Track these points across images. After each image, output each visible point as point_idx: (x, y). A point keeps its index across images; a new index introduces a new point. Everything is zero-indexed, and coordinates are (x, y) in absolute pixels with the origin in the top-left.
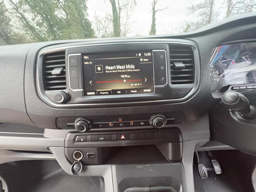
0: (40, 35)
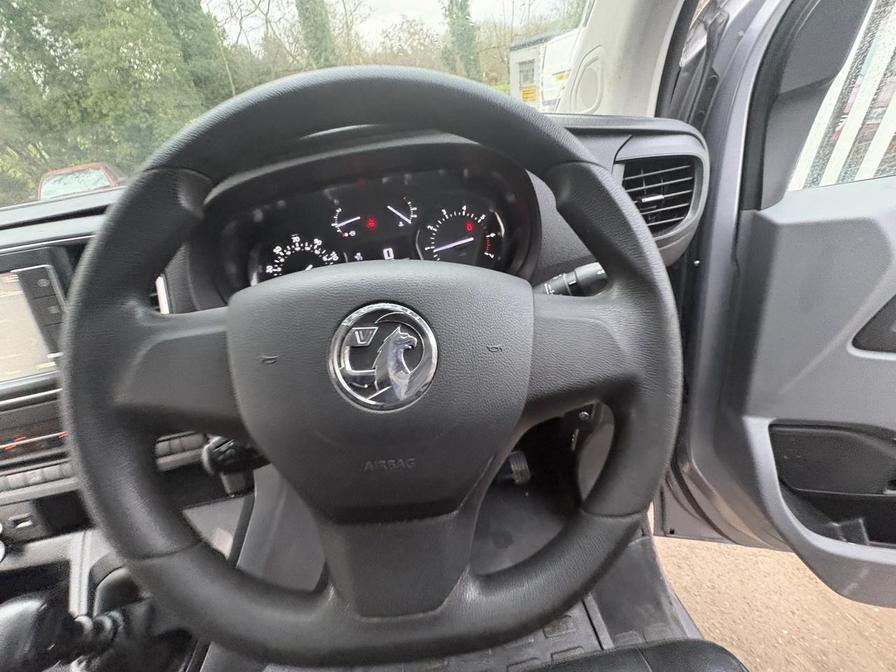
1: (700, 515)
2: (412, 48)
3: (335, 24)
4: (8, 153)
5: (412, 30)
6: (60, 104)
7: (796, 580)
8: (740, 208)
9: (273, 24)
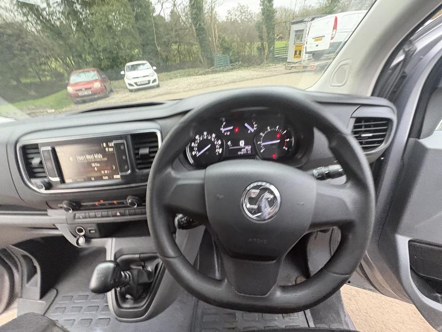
0: (53, 22)
1: (366, 277)
2: (241, 20)
3: (206, 7)
4: (59, 61)
5: (242, 11)
6: (81, 40)
7: (412, 318)
8: (409, 136)
9: (177, 6)
